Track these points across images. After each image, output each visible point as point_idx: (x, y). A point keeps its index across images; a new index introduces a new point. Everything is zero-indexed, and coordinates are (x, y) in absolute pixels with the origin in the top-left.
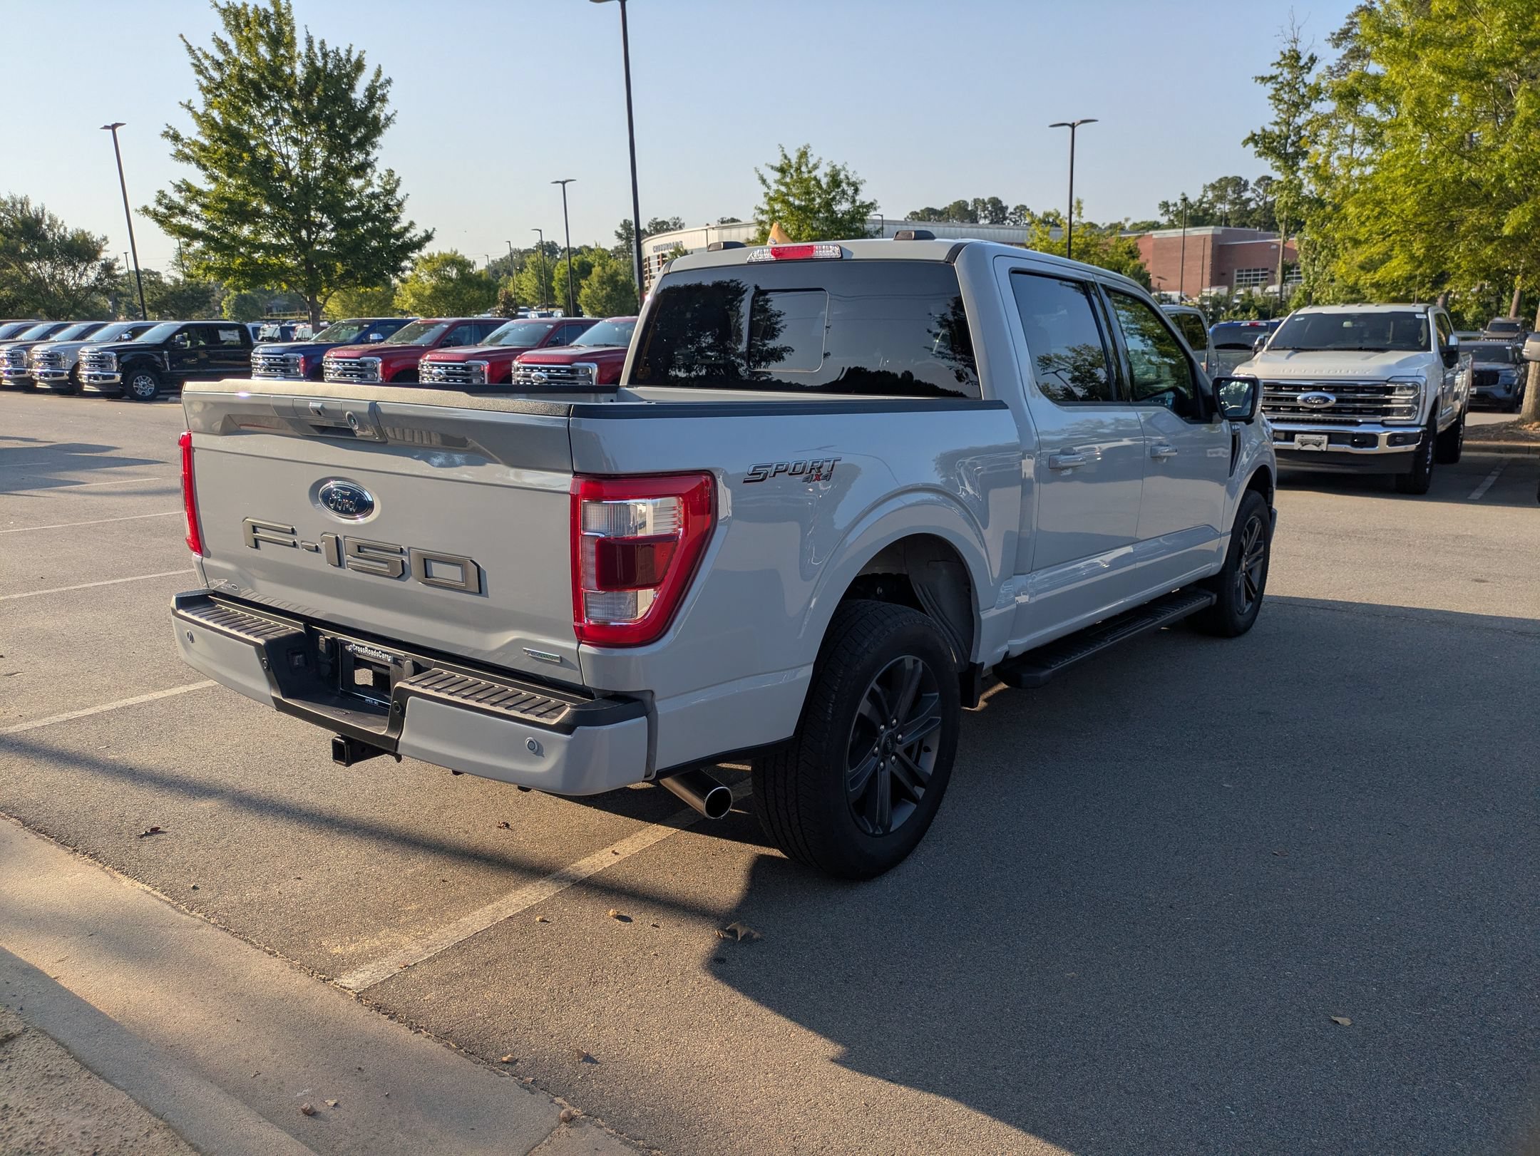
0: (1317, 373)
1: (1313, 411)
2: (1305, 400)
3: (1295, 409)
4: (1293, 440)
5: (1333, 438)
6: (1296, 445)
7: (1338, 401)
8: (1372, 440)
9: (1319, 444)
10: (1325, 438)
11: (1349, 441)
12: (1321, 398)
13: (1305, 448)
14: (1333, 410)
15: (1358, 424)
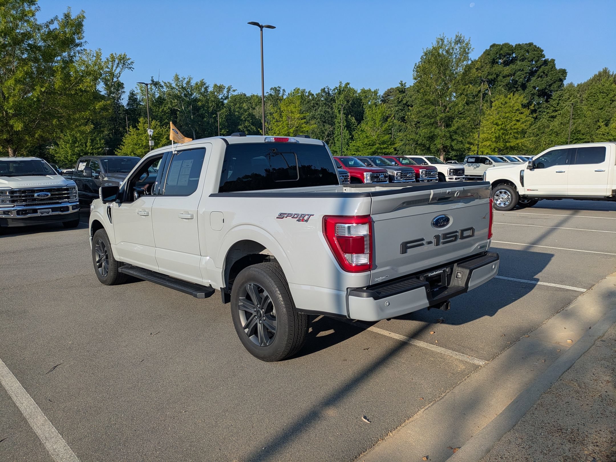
0: (40, 185)
1: (42, 200)
2: (38, 196)
3: (35, 200)
4: (37, 212)
5: (54, 209)
6: (39, 214)
7: (52, 195)
8: (67, 209)
9: (48, 213)
10: (50, 210)
11: (59, 210)
12: (45, 194)
13: (43, 215)
14: (50, 199)
15: (61, 203)
